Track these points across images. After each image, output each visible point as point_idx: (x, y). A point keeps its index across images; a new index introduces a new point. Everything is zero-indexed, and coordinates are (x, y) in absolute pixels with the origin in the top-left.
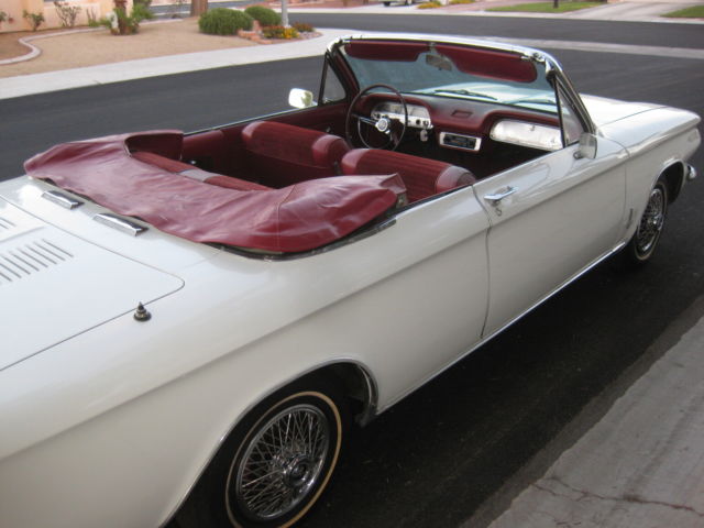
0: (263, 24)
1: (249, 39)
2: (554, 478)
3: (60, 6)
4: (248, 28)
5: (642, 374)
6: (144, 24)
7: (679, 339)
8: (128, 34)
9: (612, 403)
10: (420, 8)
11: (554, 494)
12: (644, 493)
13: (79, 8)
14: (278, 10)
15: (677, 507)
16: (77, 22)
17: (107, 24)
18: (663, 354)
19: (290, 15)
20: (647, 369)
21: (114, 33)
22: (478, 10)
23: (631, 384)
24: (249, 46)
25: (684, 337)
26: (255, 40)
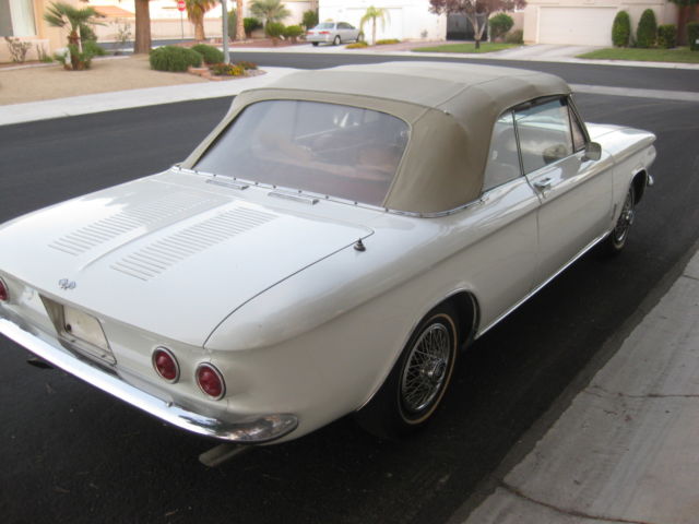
0: (208, 62)
1: (200, 75)
2: (596, 387)
3: (11, 41)
4: (197, 65)
5: (638, 323)
6: (96, 60)
7: (658, 301)
8: (81, 70)
9: (623, 341)
10: (349, 48)
11: (599, 396)
12: (662, 392)
13: (29, 44)
14: (221, 50)
15: (687, 396)
16: (28, 57)
17: (61, 59)
18: (649, 310)
19: (232, 54)
20: (641, 320)
21: (67, 68)
22: (404, 50)
23: (633, 329)
24: (201, 82)
25: (662, 299)
26: (206, 77)
